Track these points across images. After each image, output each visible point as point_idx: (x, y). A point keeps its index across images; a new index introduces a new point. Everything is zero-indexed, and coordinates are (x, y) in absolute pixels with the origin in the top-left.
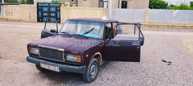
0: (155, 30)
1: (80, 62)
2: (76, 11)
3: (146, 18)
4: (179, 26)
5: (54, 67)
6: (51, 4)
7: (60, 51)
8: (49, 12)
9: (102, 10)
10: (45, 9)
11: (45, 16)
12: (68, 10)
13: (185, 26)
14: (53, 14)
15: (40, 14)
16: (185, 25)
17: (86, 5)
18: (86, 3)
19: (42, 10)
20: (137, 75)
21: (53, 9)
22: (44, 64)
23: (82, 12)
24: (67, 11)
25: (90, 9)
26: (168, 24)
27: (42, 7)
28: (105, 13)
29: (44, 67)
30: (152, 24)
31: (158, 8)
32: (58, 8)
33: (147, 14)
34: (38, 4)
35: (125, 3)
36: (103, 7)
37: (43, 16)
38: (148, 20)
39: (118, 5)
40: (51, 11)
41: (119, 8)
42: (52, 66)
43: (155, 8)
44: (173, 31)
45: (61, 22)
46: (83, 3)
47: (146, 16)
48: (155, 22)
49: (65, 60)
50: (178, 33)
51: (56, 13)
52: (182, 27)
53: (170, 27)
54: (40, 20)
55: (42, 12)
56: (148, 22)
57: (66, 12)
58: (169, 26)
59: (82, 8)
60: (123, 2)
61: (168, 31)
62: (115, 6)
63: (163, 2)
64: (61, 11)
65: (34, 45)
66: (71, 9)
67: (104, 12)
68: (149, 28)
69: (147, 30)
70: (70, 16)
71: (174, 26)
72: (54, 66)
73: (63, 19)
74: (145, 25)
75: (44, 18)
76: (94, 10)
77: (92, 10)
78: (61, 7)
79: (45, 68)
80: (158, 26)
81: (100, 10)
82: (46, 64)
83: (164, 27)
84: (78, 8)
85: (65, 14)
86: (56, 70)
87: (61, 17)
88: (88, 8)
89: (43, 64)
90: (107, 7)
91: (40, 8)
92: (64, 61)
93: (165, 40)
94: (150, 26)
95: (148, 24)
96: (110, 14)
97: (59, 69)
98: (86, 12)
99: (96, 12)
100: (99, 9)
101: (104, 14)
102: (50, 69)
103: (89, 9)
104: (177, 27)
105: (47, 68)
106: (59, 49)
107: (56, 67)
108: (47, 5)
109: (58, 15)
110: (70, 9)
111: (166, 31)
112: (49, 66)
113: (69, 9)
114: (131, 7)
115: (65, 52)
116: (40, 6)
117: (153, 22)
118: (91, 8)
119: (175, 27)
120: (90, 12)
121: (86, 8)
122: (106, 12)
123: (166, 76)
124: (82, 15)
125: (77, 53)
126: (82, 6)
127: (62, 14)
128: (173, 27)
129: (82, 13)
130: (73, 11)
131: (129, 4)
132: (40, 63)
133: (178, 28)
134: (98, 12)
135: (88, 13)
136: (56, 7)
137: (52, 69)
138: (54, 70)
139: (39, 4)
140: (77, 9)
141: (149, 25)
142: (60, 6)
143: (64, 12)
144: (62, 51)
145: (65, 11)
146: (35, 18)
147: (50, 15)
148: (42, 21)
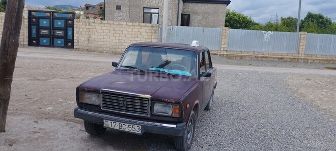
0: (237, 64)
1: (178, 116)
2: (103, 28)
3: (223, 43)
4: (274, 58)
5: (131, 127)
6: (55, 14)
7: (144, 98)
8: (52, 28)
9: (150, 28)
10: (45, 22)
11: (45, 36)
12: (89, 25)
13: (281, 58)
14: (59, 33)
15: (34, 31)
16: (282, 55)
17: (120, 18)
18: (121, 14)
19: (37, 23)
20: (250, 137)
21: (59, 24)
22: (112, 122)
23: (114, 30)
24: (87, 27)
25: (129, 26)
26: (256, 54)
27: (38, 18)
28: (155, 33)
29: (110, 127)
30: (232, 54)
31: (237, 28)
32: (70, 22)
33: (223, 37)
34: (30, 12)
35: (186, 17)
36: (151, 23)
37: (39, 36)
38: (226, 46)
39: (176, 20)
40: (55, 26)
41: (177, 25)
42: (127, 125)
43: (232, 27)
44: (265, 66)
45: (75, 47)
46: (116, 15)
47: (223, 40)
48: (237, 50)
49: (151, 114)
50: (274, 68)
51: (65, 30)
52: (277, 60)
53: (259, 59)
54: (34, 41)
55: (39, 28)
56: (225, 49)
57: (85, 30)
58: (258, 57)
59: (115, 23)
60: (183, 15)
61: (257, 66)
62: (171, 21)
63: (244, 18)
64: (75, 26)
65: (90, 88)
66: (95, 25)
67: (153, 31)
68: (228, 60)
69: (225, 64)
70: (92, 36)
71: (266, 57)
72: (132, 125)
73: (78, 41)
74: (220, 55)
75: (41, 39)
76: (136, 27)
77: (132, 27)
78: (75, 20)
79: (113, 127)
80: (241, 57)
81: (145, 28)
82: (115, 121)
83: (250, 58)
84: (107, 23)
85: (83, 33)
86: (136, 132)
87: (75, 38)
88: (125, 23)
89: (109, 122)
90: (158, 23)
91: (34, 20)
92: (149, 116)
93: (261, 80)
94: (229, 58)
95: (225, 53)
96: (164, 36)
97: (140, 128)
98: (121, 30)
99: (139, 31)
100: (145, 26)
101: (154, 35)
102: (122, 129)
103: (127, 25)
104: (270, 59)
105: (117, 127)
106: (142, 96)
107: (136, 126)
108: (48, 14)
109: (70, 33)
110: (93, 24)
111: (255, 66)
112: (122, 124)
113: (91, 24)
114: (196, 25)
115: (152, 99)
116: (34, 17)
117: (233, 50)
118: (131, 24)
119: (267, 59)
120: (129, 30)
121: (121, 23)
122: (157, 32)
123: (294, 137)
124: (115, 35)
125: (174, 102)
126: (113, 20)
127: (78, 33)
128: (264, 59)
129: (114, 32)
130: (98, 27)
131: (193, 18)
132: (104, 121)
133: (273, 61)
134: (143, 30)
135: (126, 32)
136: (66, 20)
137: (127, 130)
138: (132, 131)
139: (33, 13)
140: (106, 25)
141: (227, 56)
142: (74, 17)
143: (81, 30)
144: (148, 98)
145: (83, 27)
146: (24, 39)
147: (54, 33)
148: (38, 44)
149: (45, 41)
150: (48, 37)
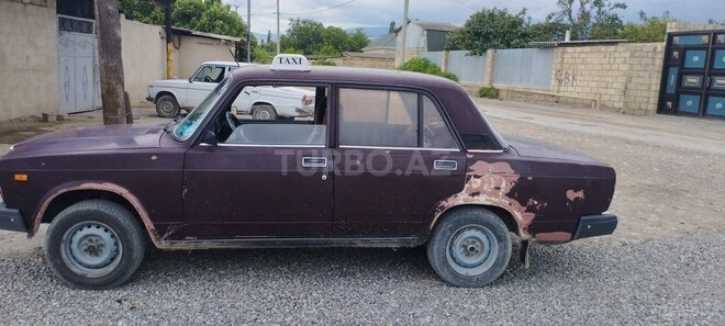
6: (720, 37)
8: (709, 71)
10: (696, 58)
11: (691, 91)
14: (722, 82)
15: (672, 79)
19: (681, 61)
27: (684, 50)
34: (671, 37)
37: (680, 90)
40: (715, 67)
54: (669, 104)
55: (682, 74)
75: (683, 98)
91: (675, 53)
108: (705, 39)
116: (677, 48)
139: (676, 39)
146: (649, 98)
147: (710, 84)
148: (675, 111)
149: (690, 102)
150: (696, 94)
